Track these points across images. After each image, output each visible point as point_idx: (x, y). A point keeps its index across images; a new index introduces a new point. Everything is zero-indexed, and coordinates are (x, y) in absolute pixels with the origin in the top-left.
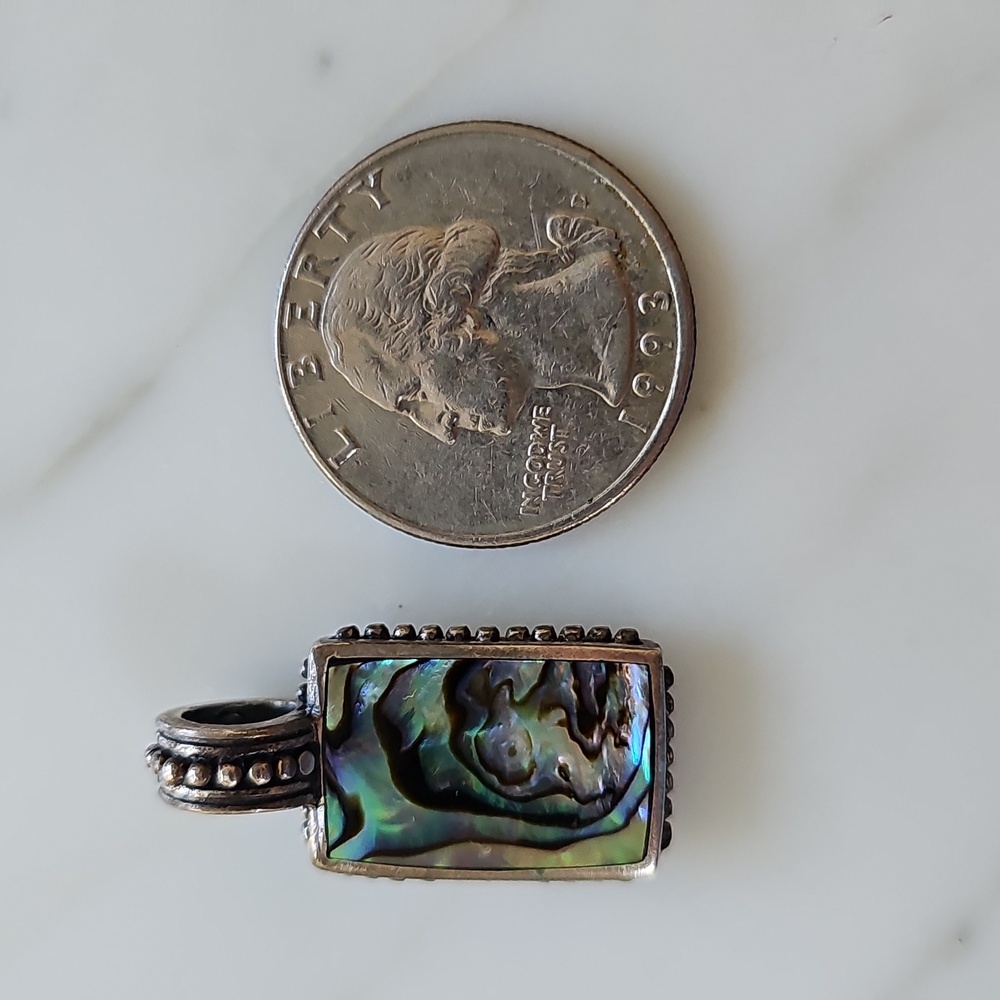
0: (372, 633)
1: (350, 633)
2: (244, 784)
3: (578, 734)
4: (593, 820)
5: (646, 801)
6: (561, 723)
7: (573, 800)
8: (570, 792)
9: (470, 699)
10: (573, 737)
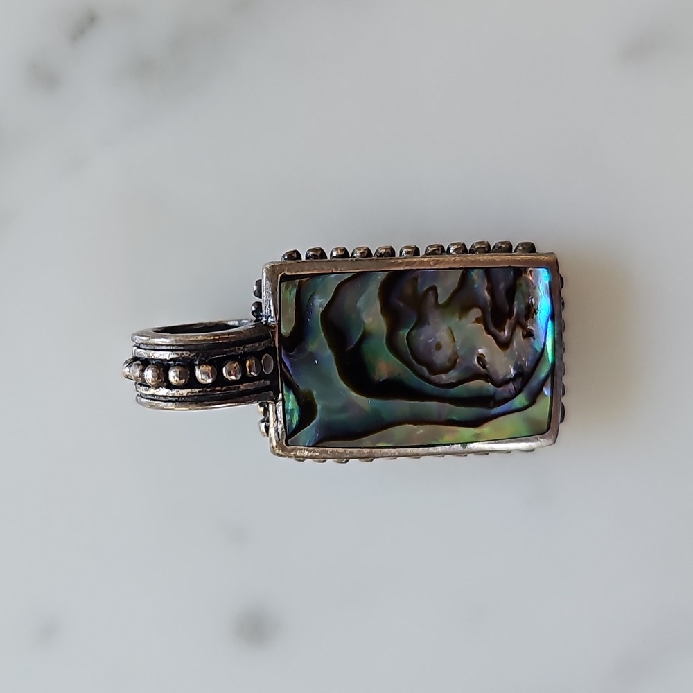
0: (313, 255)
1: (295, 255)
2: (219, 380)
3: (493, 329)
4: (506, 400)
5: (549, 383)
6: (477, 321)
7: (490, 384)
8: (487, 377)
9: (402, 305)
10: (489, 332)
